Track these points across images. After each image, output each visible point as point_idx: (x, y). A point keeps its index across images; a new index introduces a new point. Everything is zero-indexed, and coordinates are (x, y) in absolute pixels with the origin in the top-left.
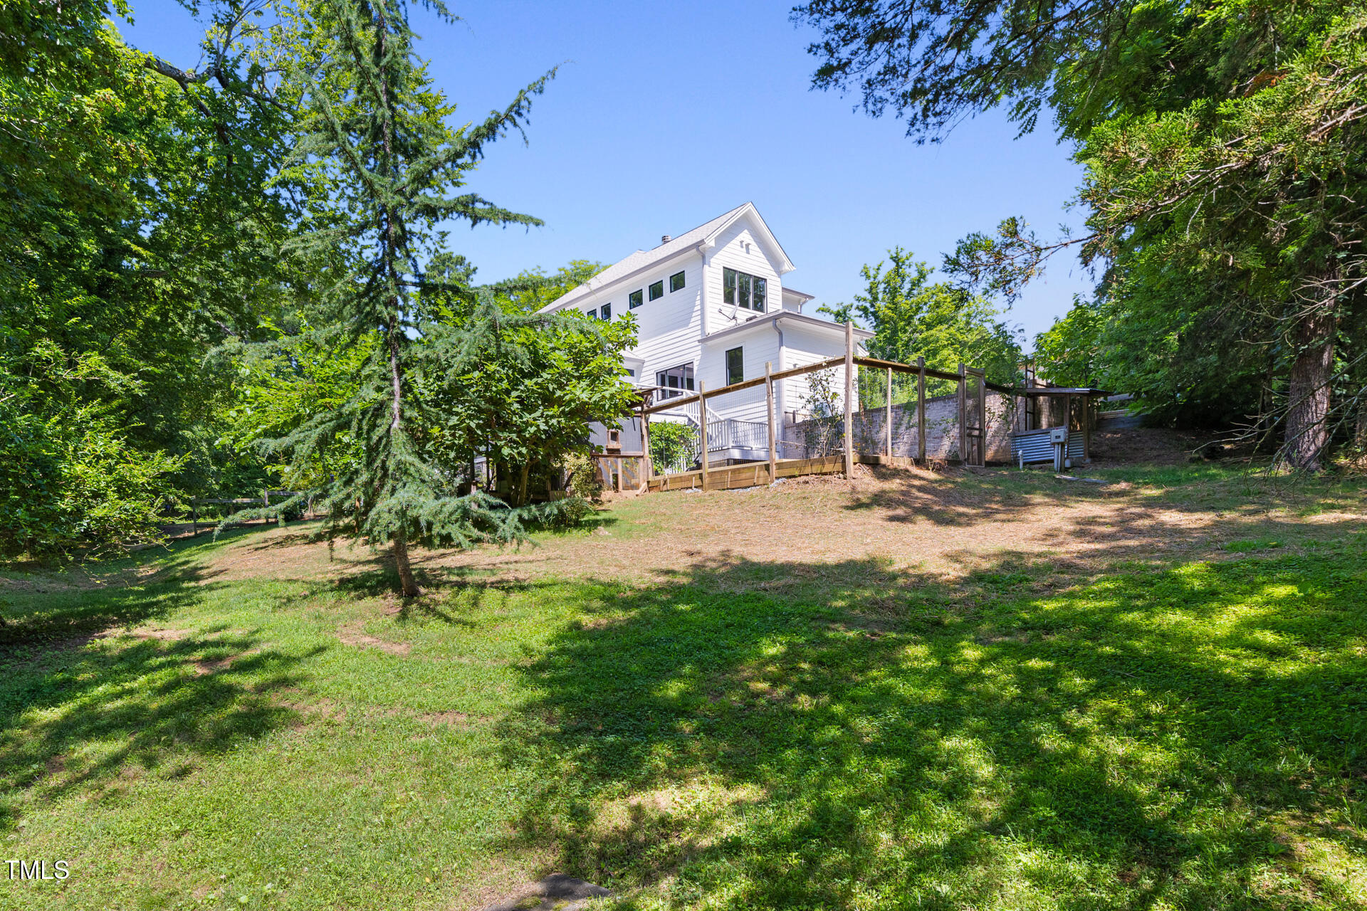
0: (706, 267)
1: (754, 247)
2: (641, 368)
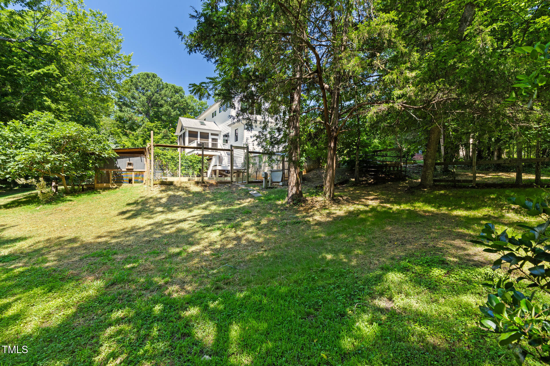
2: (220, 133)
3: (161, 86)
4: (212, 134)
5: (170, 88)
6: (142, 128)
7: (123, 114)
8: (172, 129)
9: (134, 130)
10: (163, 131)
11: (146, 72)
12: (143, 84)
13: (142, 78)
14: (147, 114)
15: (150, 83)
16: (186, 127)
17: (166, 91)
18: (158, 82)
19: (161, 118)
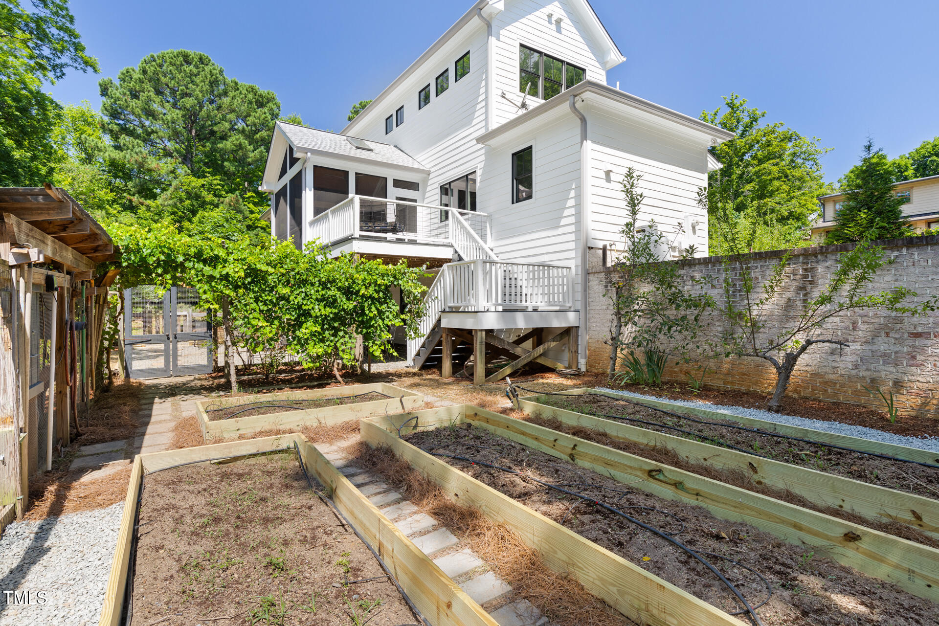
0: (493, 40)
1: (567, 24)
2: (426, 181)
3: (222, 87)
4: (398, 183)
5: (244, 92)
6: (171, 189)
7: (122, 154)
8: (249, 194)
9: (154, 197)
10: (227, 200)
11: (180, 50)
12: (172, 78)
13: (171, 63)
14: (186, 158)
15: (191, 74)
16: (305, 150)
17: (233, 98)
18: (212, 75)
19: (222, 166)
